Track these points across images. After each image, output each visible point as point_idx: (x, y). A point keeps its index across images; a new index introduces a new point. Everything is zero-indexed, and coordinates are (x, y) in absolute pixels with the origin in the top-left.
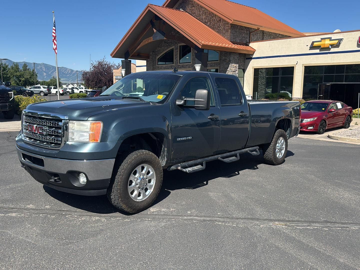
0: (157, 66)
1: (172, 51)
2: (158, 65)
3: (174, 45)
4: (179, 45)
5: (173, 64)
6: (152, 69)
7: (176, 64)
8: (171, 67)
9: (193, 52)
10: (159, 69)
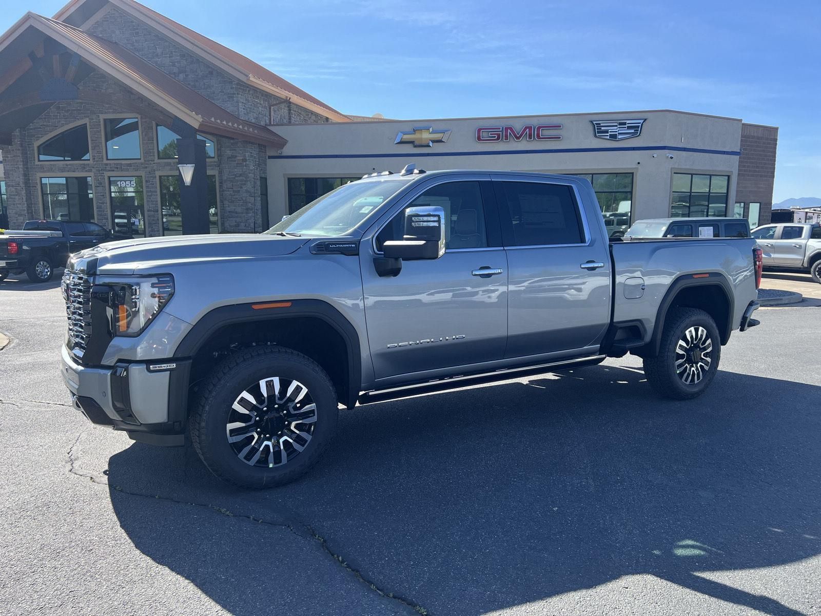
0: (37, 163)
1: (82, 130)
2: (39, 161)
3: (88, 117)
4: (102, 117)
5: (89, 160)
6: (24, 171)
7: (97, 161)
8: (83, 168)
9: (144, 136)
10: (44, 172)
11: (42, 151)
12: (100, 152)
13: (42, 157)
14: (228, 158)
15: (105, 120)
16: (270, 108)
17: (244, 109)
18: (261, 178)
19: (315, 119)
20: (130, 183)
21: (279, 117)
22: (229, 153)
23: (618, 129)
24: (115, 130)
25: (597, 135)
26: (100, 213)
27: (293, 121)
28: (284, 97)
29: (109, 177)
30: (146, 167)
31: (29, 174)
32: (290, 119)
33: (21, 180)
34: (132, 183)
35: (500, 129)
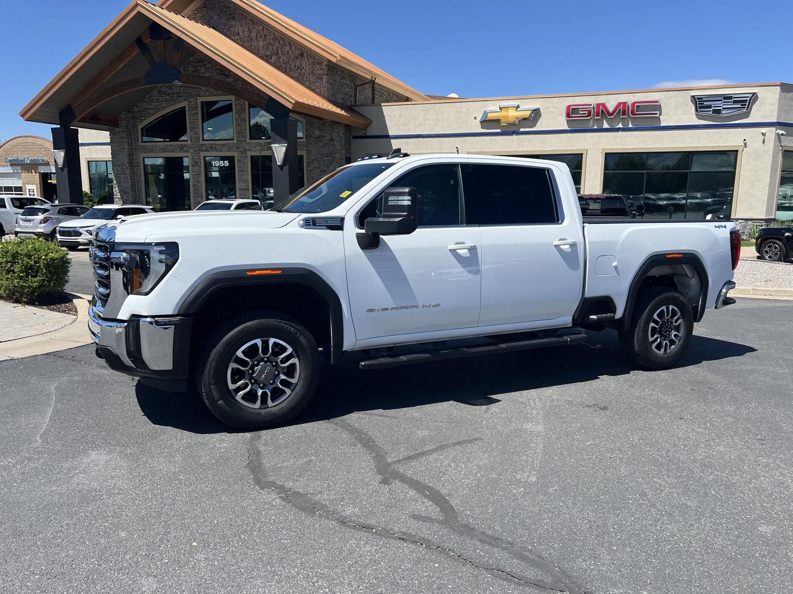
0: (140, 144)
1: (181, 112)
2: (142, 142)
3: (187, 100)
4: (200, 100)
5: (187, 141)
6: (129, 151)
7: (194, 142)
8: (182, 148)
9: (237, 118)
10: (146, 152)
11: (144, 133)
12: (196, 133)
13: (145, 139)
14: (317, 138)
15: (202, 103)
16: (356, 89)
17: (332, 89)
18: (346, 158)
19: (396, 99)
20: (224, 163)
21: (363, 98)
22: (317, 133)
23: (722, 105)
24: (211, 112)
25: (699, 110)
26: (196, 191)
27: (376, 102)
28: (369, 77)
29: (205, 157)
30: (239, 148)
31: (133, 155)
32: (373, 99)
33: (126, 160)
34: (225, 163)
35: (591, 105)
